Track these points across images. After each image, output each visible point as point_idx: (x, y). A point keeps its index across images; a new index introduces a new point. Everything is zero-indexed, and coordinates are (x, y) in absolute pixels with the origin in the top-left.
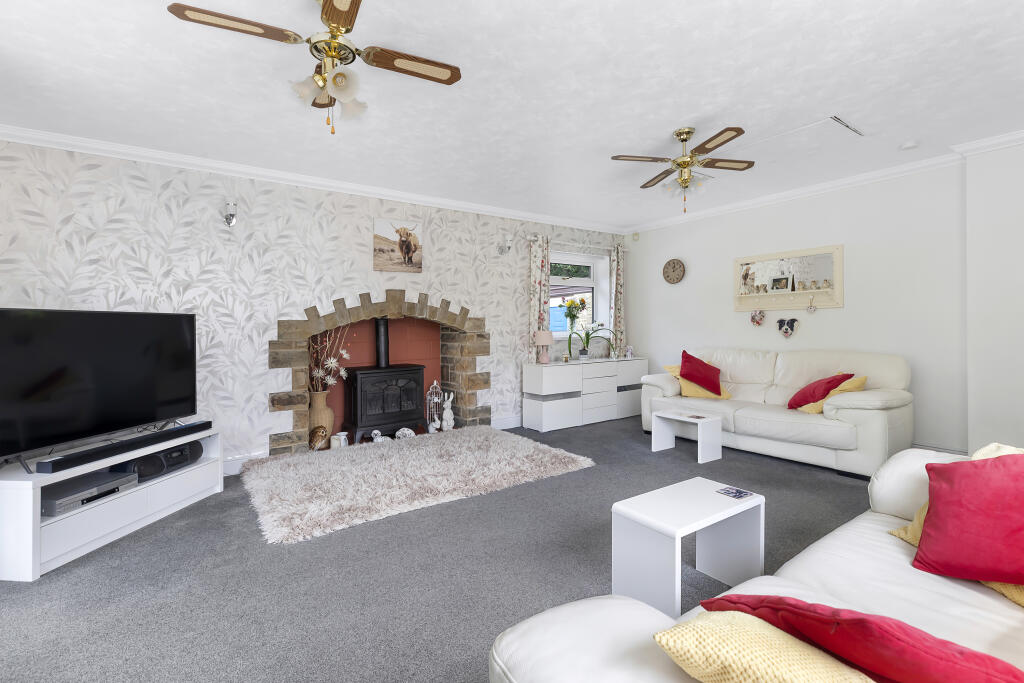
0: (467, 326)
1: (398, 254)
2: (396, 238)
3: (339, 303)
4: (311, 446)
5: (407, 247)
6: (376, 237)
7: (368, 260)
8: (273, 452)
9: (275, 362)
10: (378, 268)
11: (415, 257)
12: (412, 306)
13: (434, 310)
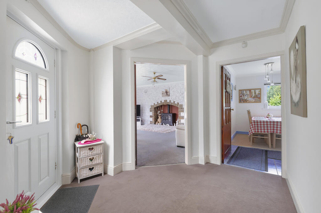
0: (178, 106)
1: (165, 94)
2: (165, 91)
3: (158, 102)
4: (155, 124)
5: (167, 92)
6: (162, 92)
7: (161, 95)
8: (150, 123)
9: (150, 111)
10: (163, 96)
11: (168, 94)
12: (168, 102)
13: (172, 103)
